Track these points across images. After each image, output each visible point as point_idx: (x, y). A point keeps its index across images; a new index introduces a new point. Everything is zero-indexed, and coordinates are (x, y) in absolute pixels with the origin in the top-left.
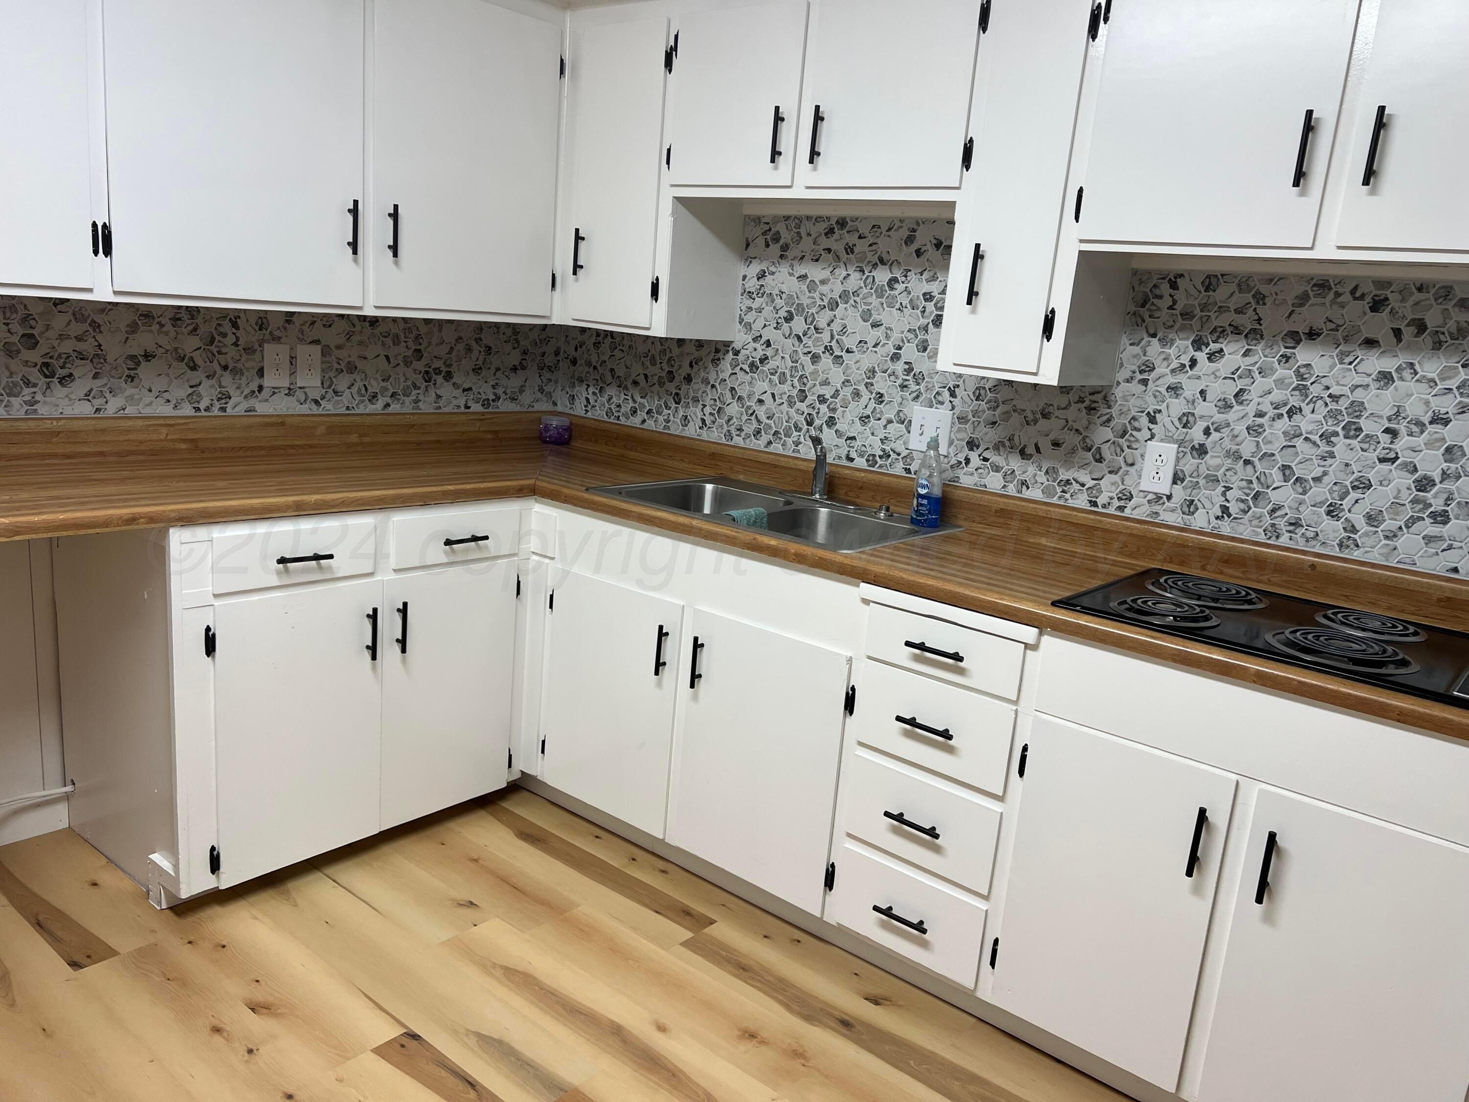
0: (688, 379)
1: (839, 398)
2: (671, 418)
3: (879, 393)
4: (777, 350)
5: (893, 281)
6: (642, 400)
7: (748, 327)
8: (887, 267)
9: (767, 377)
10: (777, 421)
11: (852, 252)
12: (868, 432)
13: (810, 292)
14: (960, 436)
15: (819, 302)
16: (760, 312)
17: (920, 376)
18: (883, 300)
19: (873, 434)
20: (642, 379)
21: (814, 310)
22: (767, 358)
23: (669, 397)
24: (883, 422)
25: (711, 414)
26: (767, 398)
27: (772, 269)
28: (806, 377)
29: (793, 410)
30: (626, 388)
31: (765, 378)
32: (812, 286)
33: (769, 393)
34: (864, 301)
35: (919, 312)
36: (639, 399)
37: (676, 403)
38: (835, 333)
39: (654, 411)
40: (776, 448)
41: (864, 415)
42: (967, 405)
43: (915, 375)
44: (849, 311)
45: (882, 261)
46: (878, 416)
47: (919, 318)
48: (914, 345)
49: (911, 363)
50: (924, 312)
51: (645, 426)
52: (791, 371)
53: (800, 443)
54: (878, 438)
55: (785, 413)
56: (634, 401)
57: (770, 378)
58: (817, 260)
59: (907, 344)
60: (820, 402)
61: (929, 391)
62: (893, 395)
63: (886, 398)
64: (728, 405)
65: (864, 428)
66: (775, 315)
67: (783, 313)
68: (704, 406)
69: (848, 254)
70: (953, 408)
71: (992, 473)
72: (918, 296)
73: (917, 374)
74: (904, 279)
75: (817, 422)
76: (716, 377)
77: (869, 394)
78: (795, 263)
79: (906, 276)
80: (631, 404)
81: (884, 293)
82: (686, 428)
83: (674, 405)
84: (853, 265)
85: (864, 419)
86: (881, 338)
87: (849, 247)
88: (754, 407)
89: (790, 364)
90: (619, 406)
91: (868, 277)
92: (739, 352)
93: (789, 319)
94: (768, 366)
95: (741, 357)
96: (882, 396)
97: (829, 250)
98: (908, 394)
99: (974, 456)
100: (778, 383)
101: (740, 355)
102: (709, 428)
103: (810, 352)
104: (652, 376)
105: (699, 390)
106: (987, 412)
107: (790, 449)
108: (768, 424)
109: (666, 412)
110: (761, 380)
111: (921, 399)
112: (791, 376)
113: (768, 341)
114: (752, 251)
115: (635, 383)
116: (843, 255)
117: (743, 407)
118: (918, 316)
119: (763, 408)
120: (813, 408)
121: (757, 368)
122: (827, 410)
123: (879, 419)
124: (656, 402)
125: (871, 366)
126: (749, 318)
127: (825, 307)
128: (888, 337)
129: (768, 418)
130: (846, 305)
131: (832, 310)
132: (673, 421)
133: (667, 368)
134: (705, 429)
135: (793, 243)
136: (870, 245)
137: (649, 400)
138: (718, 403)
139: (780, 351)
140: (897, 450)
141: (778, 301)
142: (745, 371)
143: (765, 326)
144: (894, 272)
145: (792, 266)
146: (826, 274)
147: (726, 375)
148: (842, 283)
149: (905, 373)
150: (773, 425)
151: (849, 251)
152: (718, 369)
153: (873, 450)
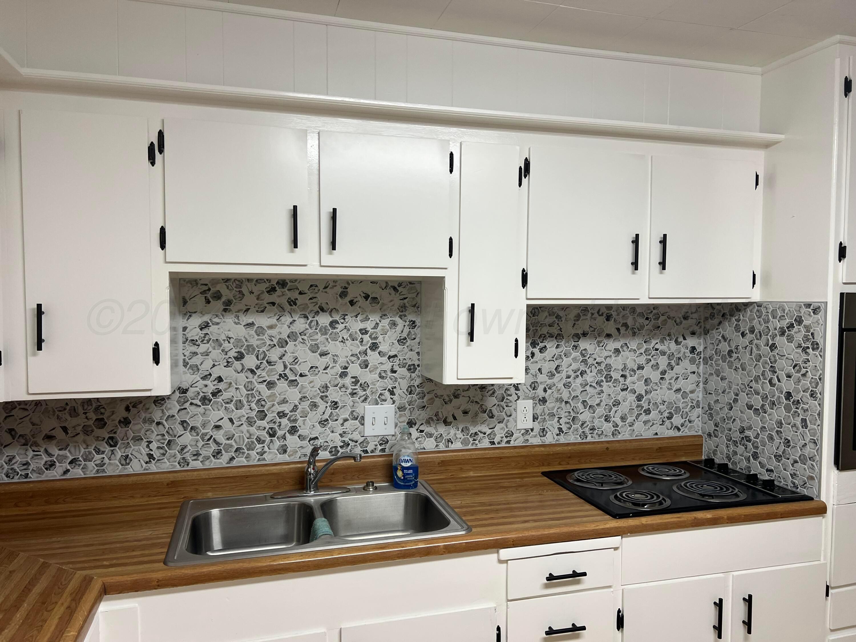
0: (126, 422)
1: (298, 411)
2: (106, 460)
3: (334, 402)
4: (231, 383)
5: (333, 324)
6: (62, 453)
7: (195, 368)
8: (327, 313)
9: (222, 406)
10: (238, 440)
11: (295, 304)
12: (328, 431)
13: (258, 335)
14: (401, 419)
15: (269, 342)
16: (207, 355)
17: (366, 385)
18: (328, 336)
19: (333, 432)
20: (59, 434)
21: (264, 349)
22: (220, 391)
23: (102, 442)
24: (340, 421)
25: (158, 448)
26: (225, 424)
27: (216, 320)
28: (264, 400)
29: (254, 428)
30: (36, 444)
31: (220, 408)
32: (260, 331)
33: (226, 419)
34: (311, 338)
35: (358, 342)
36: (56, 452)
37: (111, 446)
38: (287, 363)
39: (81, 459)
40: (240, 462)
41: (323, 419)
42: (404, 399)
43: (361, 384)
44: (299, 347)
45: (322, 309)
46: (336, 418)
47: (359, 346)
48: (358, 364)
49: (357, 377)
50: (362, 342)
51: (68, 476)
52: (248, 398)
53: (265, 452)
54: (337, 434)
55: (245, 432)
56: (50, 455)
57: (226, 407)
58: (262, 311)
59: (351, 365)
60: (280, 417)
61: (374, 394)
62: (346, 401)
63: (340, 404)
64: (179, 437)
65: (324, 429)
66: (224, 356)
67: (233, 354)
68: (150, 442)
69: (291, 305)
70: (394, 402)
71: (427, 439)
72: (356, 332)
73: (363, 384)
74: (342, 321)
75: (280, 433)
76: (161, 415)
77: (326, 403)
78: (241, 314)
79: (344, 319)
80: (45, 458)
81: (327, 331)
82: (129, 466)
83: (108, 449)
84: (297, 313)
85: (323, 423)
86: (329, 363)
87: (292, 301)
88: (212, 434)
89: (245, 392)
90: (27, 464)
91: (311, 321)
92: (187, 390)
93: (240, 357)
94: (221, 398)
95: (190, 394)
96: (336, 403)
97: (273, 304)
98: (357, 398)
99: (413, 431)
100: (234, 409)
101: (188, 393)
102: (158, 460)
103: (265, 381)
104: (74, 427)
105: (141, 429)
106: (418, 401)
107: (254, 460)
108: (228, 444)
109: (98, 457)
110: (216, 409)
111: (368, 400)
112: (248, 401)
113: (220, 377)
114: (190, 307)
115: (49, 438)
116: (287, 307)
117: (198, 435)
118: (358, 345)
119: (222, 432)
120: (274, 422)
121: (210, 401)
122: (288, 422)
123: (337, 420)
124: (83, 450)
125: (323, 383)
126: (195, 360)
127: (275, 345)
128: (335, 362)
129: (228, 439)
130: (294, 343)
131: (282, 347)
132: (110, 464)
133: (93, 416)
134: (153, 462)
135: (235, 299)
136: (311, 299)
137: (73, 450)
138: (166, 437)
139: (233, 384)
140: (355, 439)
141: (226, 345)
142: (196, 405)
143: (214, 366)
144: (334, 317)
145: (238, 317)
146: (273, 321)
147: (174, 411)
148: (289, 327)
149: (353, 384)
150: (234, 444)
151: (292, 303)
152: (163, 407)
153: (335, 443)
